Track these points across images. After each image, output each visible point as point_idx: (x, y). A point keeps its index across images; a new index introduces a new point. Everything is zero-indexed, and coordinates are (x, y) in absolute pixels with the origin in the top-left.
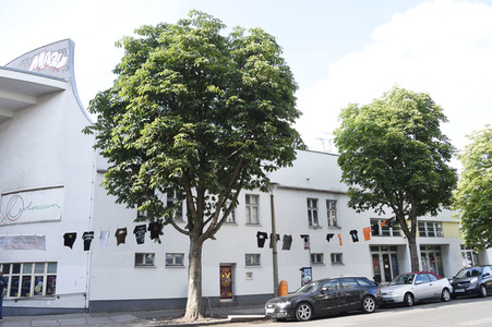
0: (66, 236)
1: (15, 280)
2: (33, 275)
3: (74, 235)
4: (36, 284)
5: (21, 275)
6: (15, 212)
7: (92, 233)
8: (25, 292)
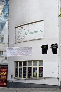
0: (43, 47)
1: (25, 69)
2: (32, 67)
3: (47, 46)
4: (34, 71)
5: (27, 67)
6: (22, 36)
7: (56, 44)
8: (30, 75)
